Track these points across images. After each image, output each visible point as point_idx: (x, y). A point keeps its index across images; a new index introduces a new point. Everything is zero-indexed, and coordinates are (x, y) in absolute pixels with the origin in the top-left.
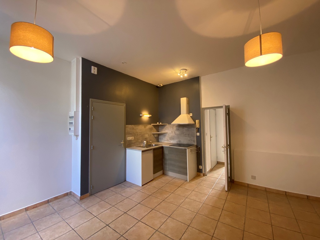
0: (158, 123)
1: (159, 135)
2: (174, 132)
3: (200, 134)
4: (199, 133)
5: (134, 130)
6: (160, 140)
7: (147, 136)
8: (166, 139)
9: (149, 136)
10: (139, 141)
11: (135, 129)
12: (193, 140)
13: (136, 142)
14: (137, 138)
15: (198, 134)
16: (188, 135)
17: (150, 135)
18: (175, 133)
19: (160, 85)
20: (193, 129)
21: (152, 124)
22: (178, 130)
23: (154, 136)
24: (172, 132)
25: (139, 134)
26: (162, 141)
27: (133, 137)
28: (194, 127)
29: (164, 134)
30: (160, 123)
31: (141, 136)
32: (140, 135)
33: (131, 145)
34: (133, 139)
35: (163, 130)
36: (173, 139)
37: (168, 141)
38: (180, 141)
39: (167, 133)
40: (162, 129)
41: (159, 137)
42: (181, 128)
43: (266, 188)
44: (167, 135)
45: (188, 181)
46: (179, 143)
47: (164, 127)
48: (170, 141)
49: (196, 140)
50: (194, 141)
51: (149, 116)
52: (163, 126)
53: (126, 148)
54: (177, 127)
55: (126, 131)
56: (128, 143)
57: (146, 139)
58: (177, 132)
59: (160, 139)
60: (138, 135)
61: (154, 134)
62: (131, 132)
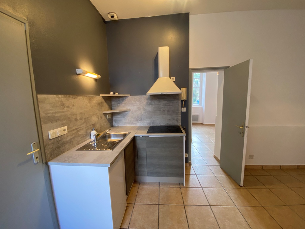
0: (112, 93)
1: (113, 114)
2: (143, 108)
3: (187, 110)
4: (185, 108)
5: (65, 109)
6: (114, 124)
7: (95, 119)
8: (127, 121)
9: (98, 119)
10: (82, 132)
11: (68, 107)
12: (176, 118)
13: (74, 138)
14: (74, 128)
15: (184, 110)
16: (168, 111)
17: (100, 117)
18: (144, 110)
19: (112, 17)
20: (175, 101)
21: (101, 95)
22: (150, 104)
23: (106, 117)
24: (139, 108)
25: (78, 118)
26: (120, 125)
27: (66, 127)
28: (178, 99)
29: (124, 113)
30: (114, 94)
31: (83, 121)
32: (81, 119)
33: (62, 149)
34: (66, 132)
35: (122, 105)
36: (141, 120)
37: (131, 123)
38: (153, 122)
39: (129, 111)
40: (119, 103)
41: (114, 119)
42: (155, 102)
43: (262, 166)
44: (130, 114)
45: (184, 185)
46: (152, 125)
47: (123, 100)
48: (135, 124)
49: (180, 118)
50: (177, 120)
51: (96, 76)
52: (121, 99)
53: (49, 163)
54: (147, 100)
55: (42, 114)
56: (51, 146)
57: (93, 127)
58: (149, 108)
59: (115, 121)
60: (76, 120)
61: (105, 115)
62: (57, 115)
